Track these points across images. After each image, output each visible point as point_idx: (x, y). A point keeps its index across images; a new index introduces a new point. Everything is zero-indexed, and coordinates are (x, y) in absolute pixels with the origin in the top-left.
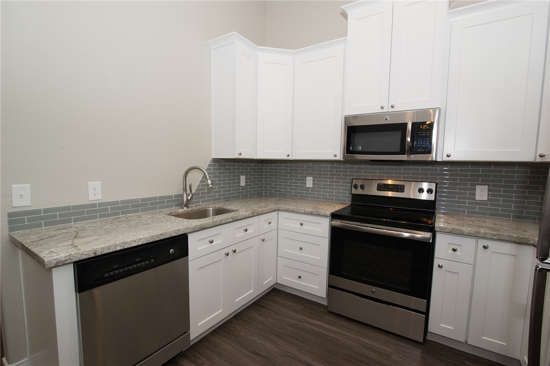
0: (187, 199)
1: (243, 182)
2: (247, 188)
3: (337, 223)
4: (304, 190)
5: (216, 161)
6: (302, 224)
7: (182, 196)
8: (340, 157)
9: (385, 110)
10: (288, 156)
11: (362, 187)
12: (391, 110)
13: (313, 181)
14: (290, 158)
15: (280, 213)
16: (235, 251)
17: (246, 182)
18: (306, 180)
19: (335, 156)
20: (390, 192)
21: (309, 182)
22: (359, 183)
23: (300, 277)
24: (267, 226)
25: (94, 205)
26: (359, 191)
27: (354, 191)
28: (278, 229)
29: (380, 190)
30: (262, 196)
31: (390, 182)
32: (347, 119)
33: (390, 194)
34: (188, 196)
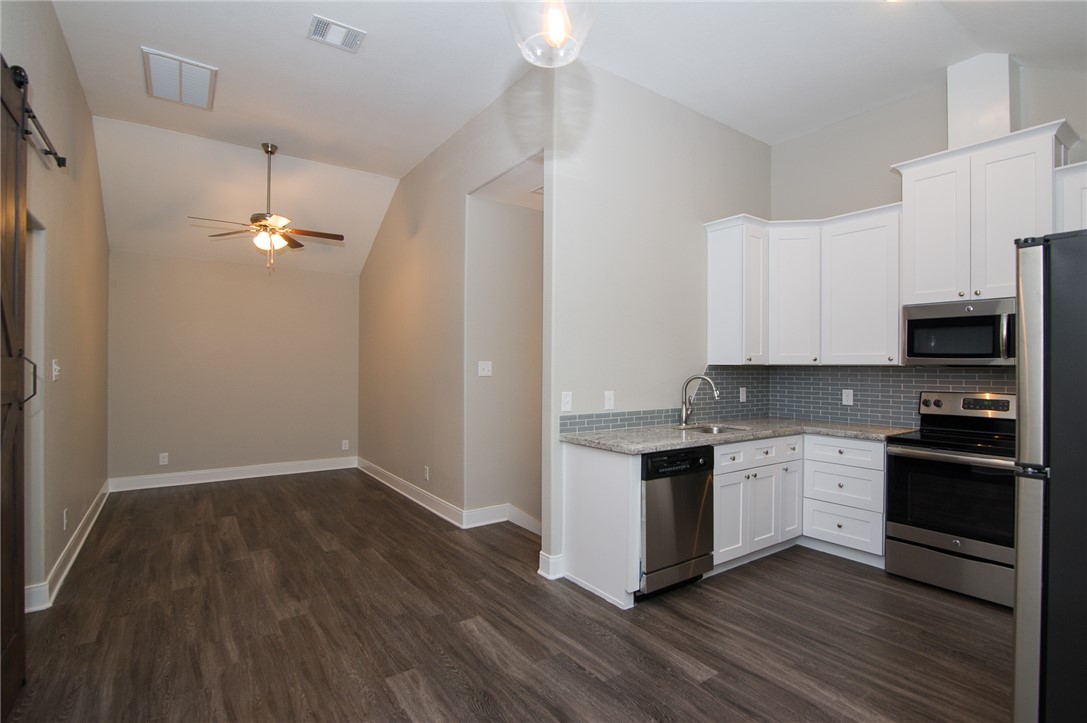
0: (687, 413)
1: (743, 398)
2: (748, 406)
3: (897, 449)
4: (838, 409)
5: (713, 368)
6: (841, 452)
7: (680, 410)
8: (897, 361)
9: (966, 298)
10: (815, 360)
11: (938, 404)
12: (975, 298)
13: (854, 395)
14: (817, 363)
15: (807, 437)
16: (755, 476)
17: (747, 397)
18: (841, 395)
19: (890, 360)
20: (990, 412)
21: (848, 397)
22: (933, 398)
23: (840, 526)
24: (790, 452)
25: (608, 415)
26: (933, 410)
27: (924, 410)
28: (803, 459)
29: (969, 408)
30: (768, 417)
31: (988, 396)
32: (907, 309)
33: (990, 414)
34: (687, 410)
